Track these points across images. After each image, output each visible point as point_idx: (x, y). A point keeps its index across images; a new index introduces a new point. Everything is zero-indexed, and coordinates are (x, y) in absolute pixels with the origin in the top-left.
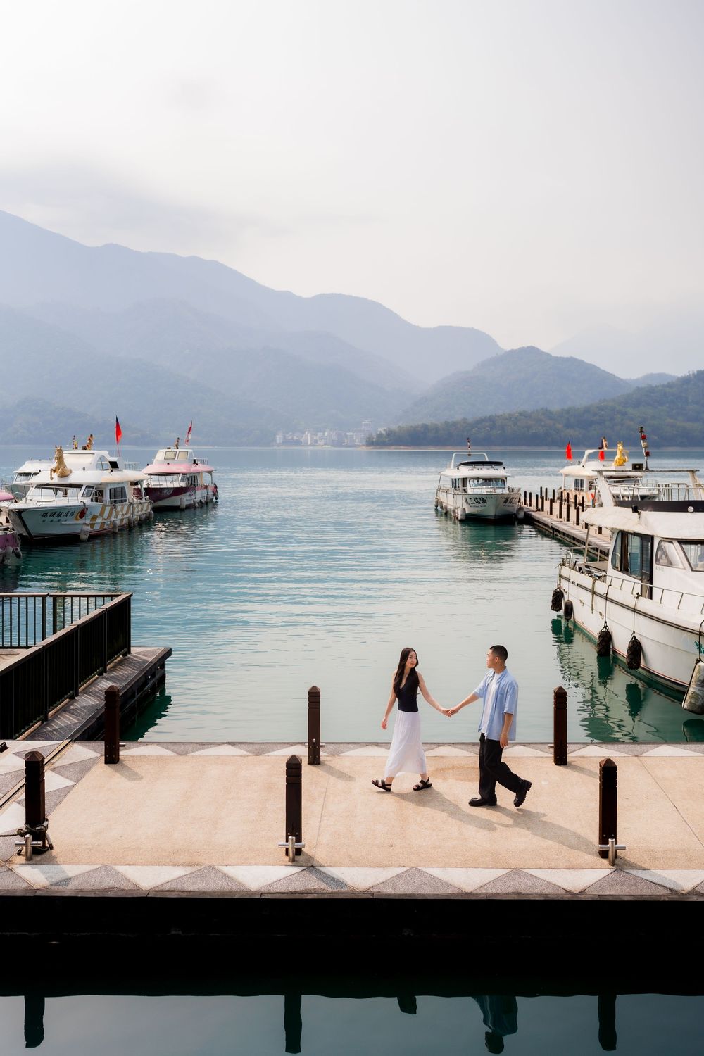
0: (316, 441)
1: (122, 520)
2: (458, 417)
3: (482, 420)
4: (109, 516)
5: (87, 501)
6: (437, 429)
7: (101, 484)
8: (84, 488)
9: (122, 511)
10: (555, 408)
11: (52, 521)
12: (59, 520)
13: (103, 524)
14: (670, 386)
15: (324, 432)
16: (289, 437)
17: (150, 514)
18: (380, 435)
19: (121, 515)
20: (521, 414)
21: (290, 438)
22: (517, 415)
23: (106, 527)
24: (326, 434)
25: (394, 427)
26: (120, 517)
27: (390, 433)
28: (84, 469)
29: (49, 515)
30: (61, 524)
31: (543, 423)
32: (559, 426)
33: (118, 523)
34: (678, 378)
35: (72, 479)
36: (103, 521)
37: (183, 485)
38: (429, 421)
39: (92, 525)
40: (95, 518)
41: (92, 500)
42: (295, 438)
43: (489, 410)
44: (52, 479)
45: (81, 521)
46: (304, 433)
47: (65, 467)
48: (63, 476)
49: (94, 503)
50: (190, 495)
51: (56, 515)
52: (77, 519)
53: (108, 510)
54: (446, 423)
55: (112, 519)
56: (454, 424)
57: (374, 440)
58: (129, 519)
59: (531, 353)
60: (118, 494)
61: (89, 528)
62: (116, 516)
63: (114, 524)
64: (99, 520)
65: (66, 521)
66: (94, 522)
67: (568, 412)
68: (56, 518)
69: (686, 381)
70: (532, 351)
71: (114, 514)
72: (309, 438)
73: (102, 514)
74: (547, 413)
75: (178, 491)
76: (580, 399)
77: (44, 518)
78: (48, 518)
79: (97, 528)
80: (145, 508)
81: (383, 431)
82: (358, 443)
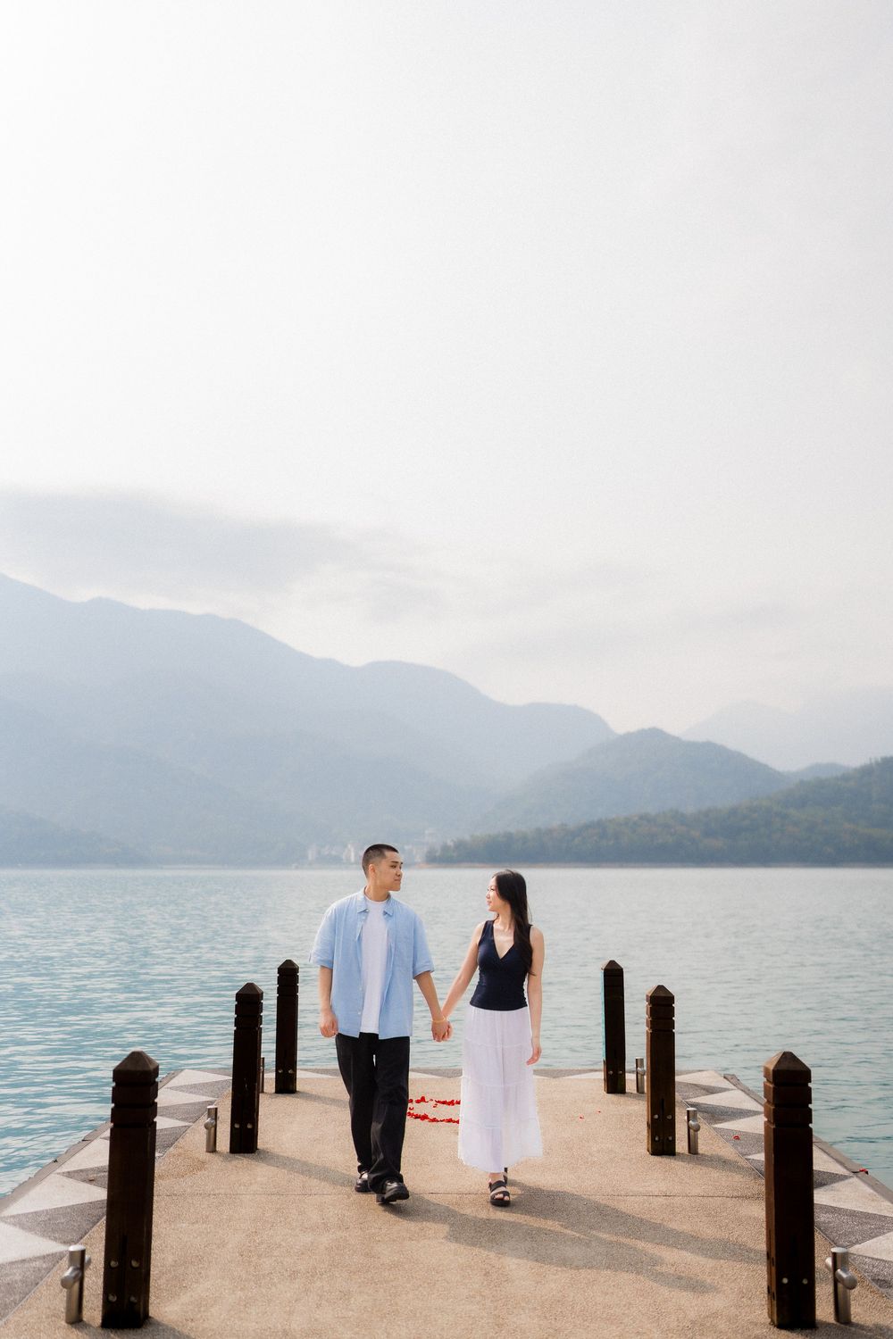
3: (587, 827)
10: (690, 809)
14: (846, 778)
16: (324, 852)
18: (445, 848)
20: (642, 818)
21: (326, 853)
22: (636, 819)
25: (467, 837)
27: (460, 845)
31: (673, 830)
32: (696, 833)
34: (855, 770)
42: (334, 853)
43: (598, 812)
46: (346, 846)
54: (538, 831)
57: (438, 854)
67: (706, 814)
69: (866, 771)
70: (655, 734)
72: (353, 854)
74: (678, 817)
76: (722, 798)
81: (450, 843)
82: (418, 859)
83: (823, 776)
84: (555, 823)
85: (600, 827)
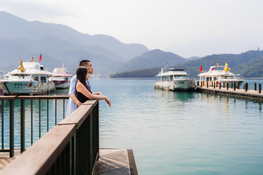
0: (95, 77)
1: (45, 89)
2: (137, 69)
4: (41, 87)
5: (33, 80)
6: (131, 73)
7: (37, 74)
8: (31, 76)
9: (45, 86)
11: (18, 87)
12: (21, 87)
13: (38, 90)
14: (199, 60)
17: (54, 88)
19: (45, 87)
23: (39, 91)
25: (118, 72)
26: (44, 88)
27: (117, 74)
28: (31, 69)
29: (17, 85)
30: (22, 89)
33: (44, 90)
35: (26, 72)
36: (38, 89)
37: (64, 80)
38: (129, 71)
39: (34, 90)
40: (35, 87)
41: (34, 80)
43: (146, 67)
44: (18, 72)
45: (30, 88)
47: (23, 67)
48: (22, 71)
49: (35, 81)
50: (66, 84)
51: (20, 85)
52: (28, 87)
53: (40, 84)
54: (134, 71)
55: (42, 88)
56: (136, 71)
57: (113, 76)
58: (48, 89)
59: (157, 51)
60: (44, 79)
61: (33, 91)
62: (43, 88)
63: (42, 91)
64: (37, 88)
65: (24, 87)
66: (35, 89)
68: (20, 86)
71: (42, 86)
73: (38, 86)
75: (62, 82)
77: (15, 86)
78: (17, 86)
79: (36, 91)
80: (53, 86)
82: (107, 77)
83: (194, 59)
85: (147, 70)
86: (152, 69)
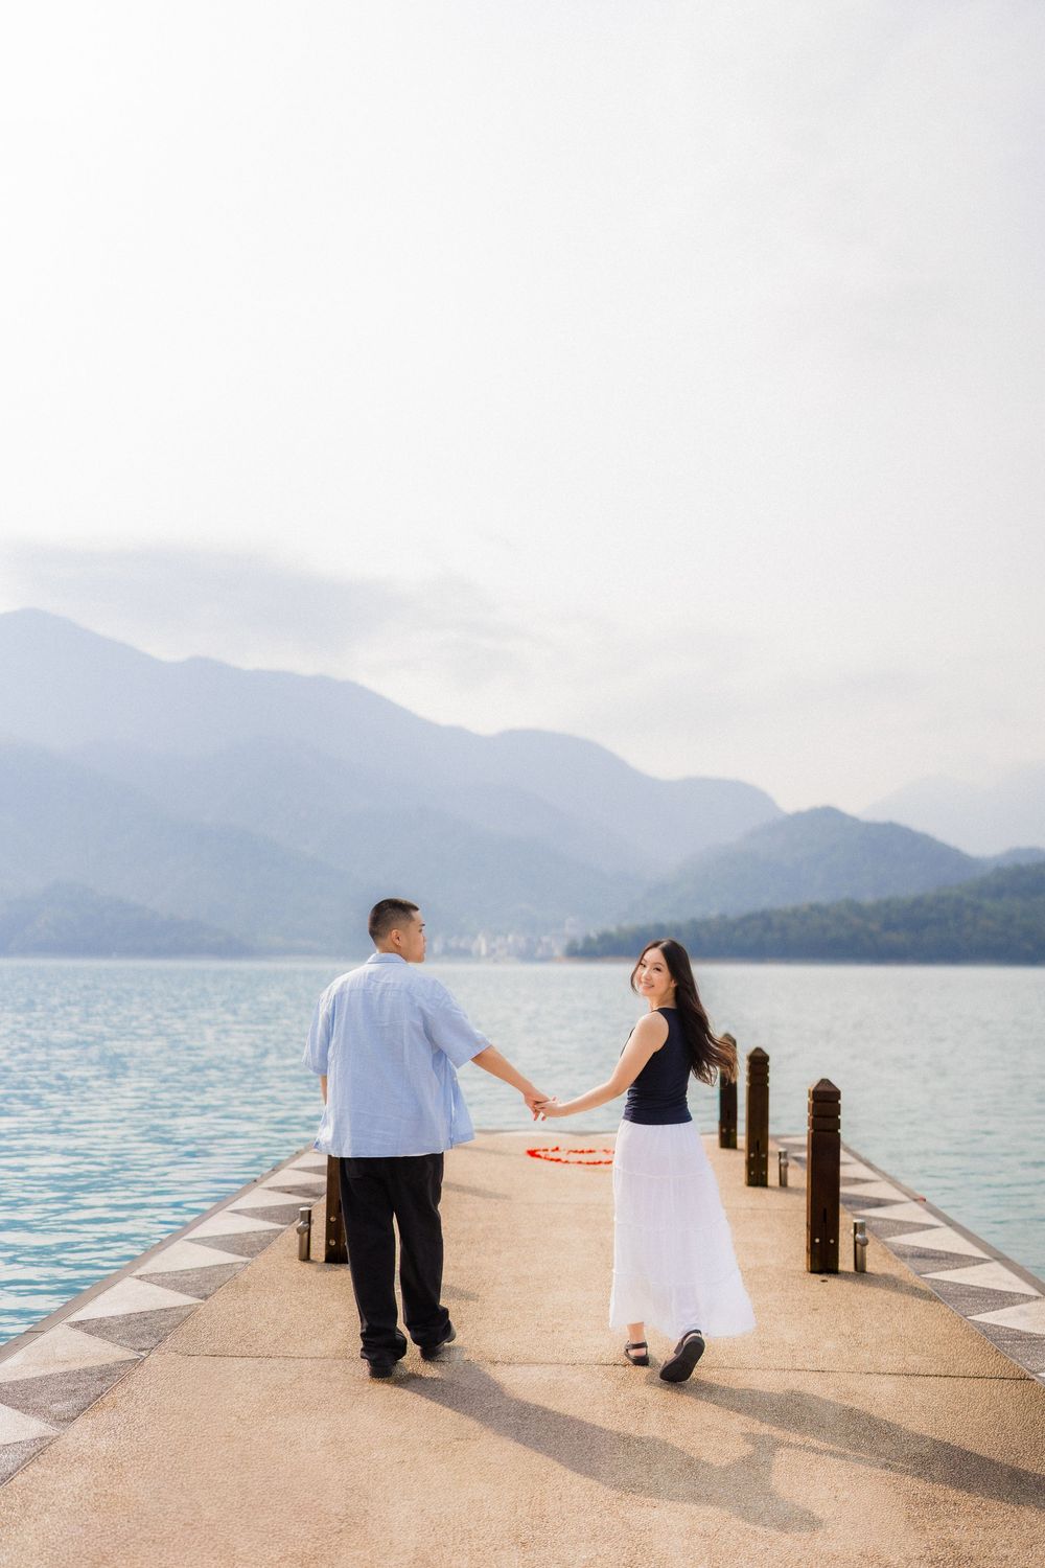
0: (494, 951)
2: (711, 913)
3: (750, 918)
6: (679, 931)
10: (868, 899)
15: (506, 937)
16: (453, 943)
18: (588, 940)
20: (813, 908)
21: (454, 945)
22: (807, 909)
24: (510, 939)
25: (613, 929)
27: (605, 937)
31: (847, 923)
32: (874, 927)
42: (462, 944)
43: (766, 902)
46: (475, 937)
54: (693, 922)
56: (707, 923)
57: (580, 947)
59: (827, 817)
67: (888, 904)
70: (828, 813)
72: (483, 945)
74: (855, 908)
76: (908, 885)
81: (593, 935)
82: (558, 952)
83: (1024, 861)
84: (713, 914)
85: (765, 919)
86: (795, 912)
